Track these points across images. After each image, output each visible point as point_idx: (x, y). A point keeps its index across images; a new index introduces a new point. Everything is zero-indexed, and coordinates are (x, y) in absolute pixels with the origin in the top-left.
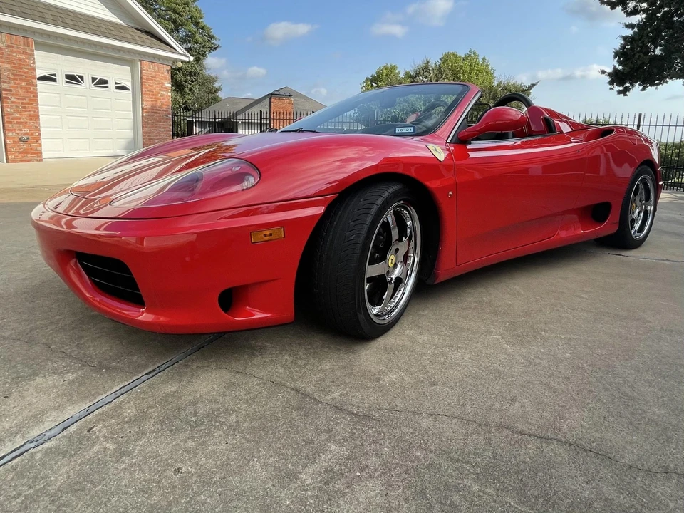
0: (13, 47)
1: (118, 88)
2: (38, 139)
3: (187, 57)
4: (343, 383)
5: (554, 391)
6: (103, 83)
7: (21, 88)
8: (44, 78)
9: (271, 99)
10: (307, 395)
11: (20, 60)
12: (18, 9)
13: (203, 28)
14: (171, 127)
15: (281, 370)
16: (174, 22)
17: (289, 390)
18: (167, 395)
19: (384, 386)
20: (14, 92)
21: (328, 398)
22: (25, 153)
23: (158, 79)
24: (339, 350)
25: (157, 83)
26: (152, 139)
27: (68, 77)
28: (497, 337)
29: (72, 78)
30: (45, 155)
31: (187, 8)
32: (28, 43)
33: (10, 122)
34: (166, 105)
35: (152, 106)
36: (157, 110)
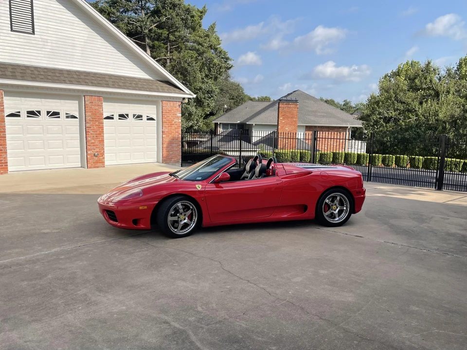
0: (92, 103)
1: (148, 119)
2: (103, 154)
3: (192, 95)
6: (139, 117)
7: (96, 125)
8: (108, 118)
9: (279, 104)
11: (96, 109)
12: (95, 82)
13: (220, 52)
14: (180, 143)
16: (198, 50)
20: (92, 128)
22: (97, 162)
23: (173, 111)
25: (172, 114)
27: (120, 116)
29: (122, 116)
30: (106, 163)
31: (208, 40)
32: (100, 99)
33: (89, 146)
34: (178, 128)
35: (168, 130)
36: (171, 132)
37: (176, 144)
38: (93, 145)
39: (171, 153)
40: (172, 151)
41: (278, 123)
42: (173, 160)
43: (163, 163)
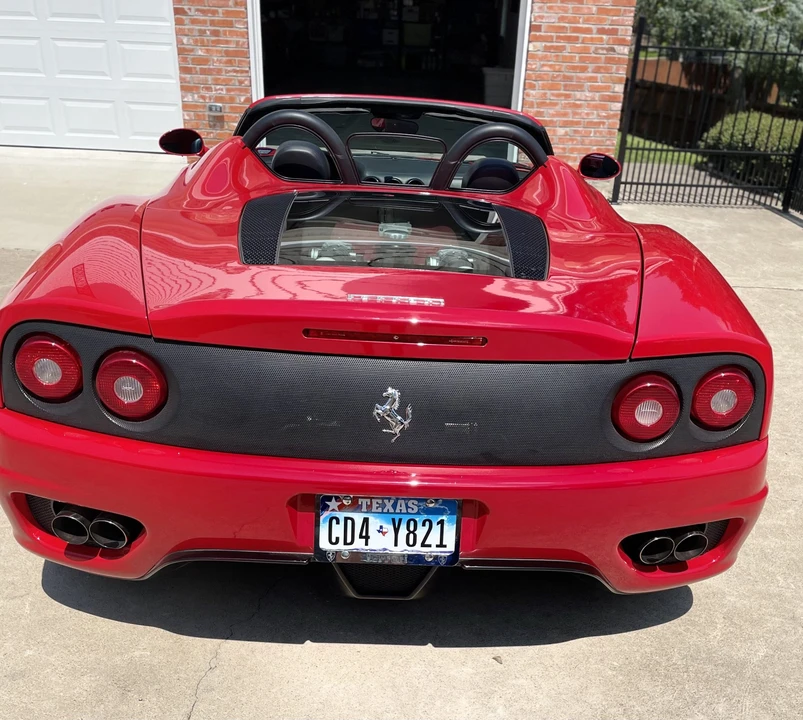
34: (617, 13)
35: (562, 19)
36: (576, 30)
37: (593, 89)
38: (203, 72)
40: (565, 124)
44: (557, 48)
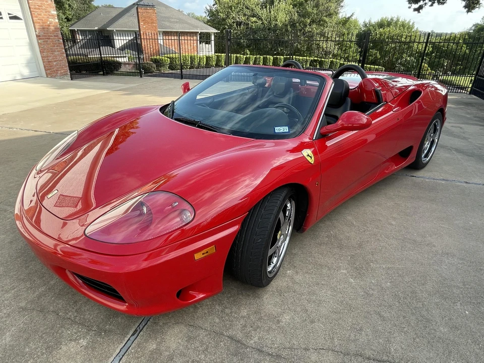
1: (11, 18)
4: (258, 327)
5: (383, 319)
9: (137, 9)
10: (238, 341)
14: (64, 50)
15: (217, 320)
17: (227, 338)
18: (152, 352)
19: (283, 327)
21: (252, 342)
23: (44, 7)
24: (249, 296)
25: (44, 11)
26: (50, 62)
28: (344, 271)
35: (44, 33)
36: (49, 36)
37: (58, 51)
39: (55, 63)
40: (55, 61)
41: (139, 28)
42: (59, 72)
43: (47, 77)
44: (46, 41)
